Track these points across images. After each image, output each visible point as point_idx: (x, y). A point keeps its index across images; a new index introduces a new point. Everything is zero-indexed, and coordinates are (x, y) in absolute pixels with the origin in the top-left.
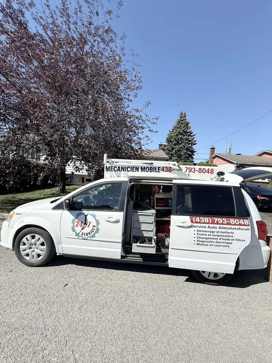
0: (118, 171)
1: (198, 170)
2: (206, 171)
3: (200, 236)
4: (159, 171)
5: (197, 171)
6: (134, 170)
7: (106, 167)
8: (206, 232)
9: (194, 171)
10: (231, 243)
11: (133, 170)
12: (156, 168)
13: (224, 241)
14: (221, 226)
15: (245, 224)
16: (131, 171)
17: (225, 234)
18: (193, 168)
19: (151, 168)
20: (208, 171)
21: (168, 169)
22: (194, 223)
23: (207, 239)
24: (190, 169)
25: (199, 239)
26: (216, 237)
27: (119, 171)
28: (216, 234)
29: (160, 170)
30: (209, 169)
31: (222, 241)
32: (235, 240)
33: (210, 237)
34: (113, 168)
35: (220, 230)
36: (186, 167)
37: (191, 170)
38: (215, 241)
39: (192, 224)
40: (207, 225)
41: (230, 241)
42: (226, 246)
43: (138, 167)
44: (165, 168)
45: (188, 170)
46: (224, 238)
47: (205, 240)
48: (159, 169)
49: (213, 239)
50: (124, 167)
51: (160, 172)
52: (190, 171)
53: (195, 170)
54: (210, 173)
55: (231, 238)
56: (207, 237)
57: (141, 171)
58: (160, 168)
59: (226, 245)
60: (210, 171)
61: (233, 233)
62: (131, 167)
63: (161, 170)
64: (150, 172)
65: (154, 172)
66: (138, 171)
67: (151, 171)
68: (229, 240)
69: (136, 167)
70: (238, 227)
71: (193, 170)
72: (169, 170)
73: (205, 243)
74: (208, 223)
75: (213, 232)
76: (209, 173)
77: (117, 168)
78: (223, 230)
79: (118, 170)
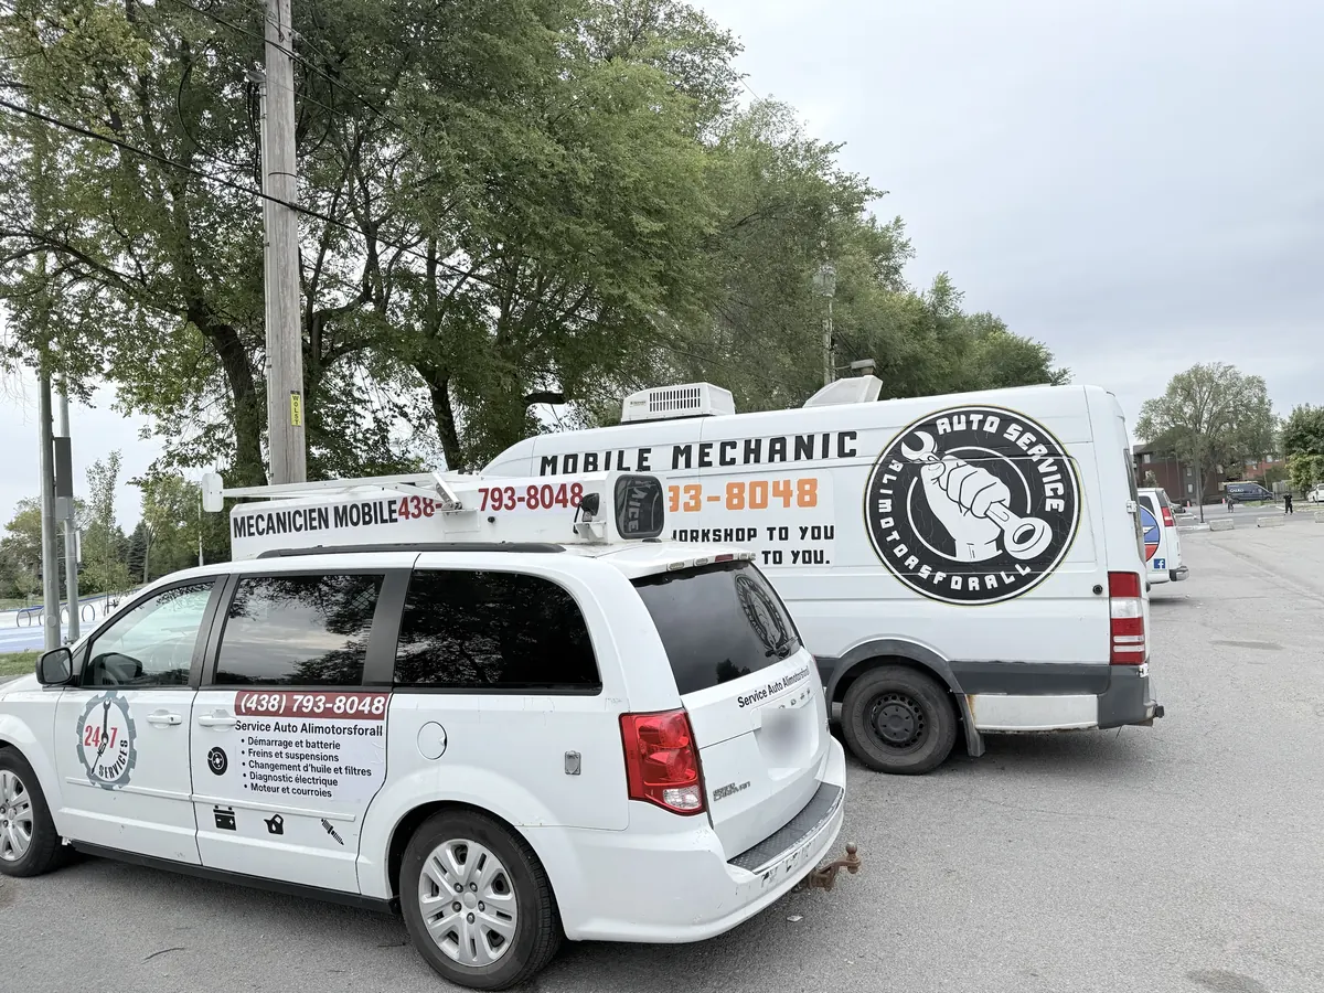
0: (268, 533)
1: (527, 497)
2: (555, 496)
3: (256, 758)
4: (394, 516)
5: (521, 499)
6: (315, 523)
7: (235, 520)
8: (270, 743)
9: (510, 504)
10: (335, 783)
11: (311, 524)
12: (381, 503)
13: (317, 775)
14: (308, 721)
15: (374, 711)
16: (306, 529)
17: (315, 751)
18: (506, 491)
19: (366, 510)
20: (561, 497)
21: (422, 506)
22: (244, 714)
23: (274, 767)
24: (497, 495)
25: (254, 770)
26: (295, 762)
27: (271, 531)
28: (293, 750)
29: (395, 511)
30: (563, 487)
31: (310, 774)
32: (343, 771)
33: (279, 761)
34: (253, 522)
35: (304, 736)
36: (480, 490)
37: (500, 499)
38: (293, 774)
39: (240, 718)
40: (271, 721)
41: (331, 776)
42: (324, 793)
43: (326, 509)
44: (412, 501)
45: (490, 502)
46: (317, 764)
47: (267, 772)
48: (393, 507)
49: (289, 767)
50: (284, 514)
51: (396, 520)
52: (497, 504)
53: (515, 498)
54: (569, 504)
55: (331, 764)
56: (274, 760)
57: (336, 526)
58: (394, 502)
59: (323, 788)
60: (569, 495)
61: (337, 746)
62: (305, 511)
63: (401, 514)
64: (365, 523)
65: (376, 522)
66: (327, 527)
67: (367, 518)
68: (329, 770)
69: (320, 510)
70: (350, 723)
71: (506, 501)
72: (425, 509)
73: (270, 784)
74: (276, 714)
75: (288, 744)
76: (565, 506)
77: (266, 518)
78: (313, 737)
79: (269, 528)
